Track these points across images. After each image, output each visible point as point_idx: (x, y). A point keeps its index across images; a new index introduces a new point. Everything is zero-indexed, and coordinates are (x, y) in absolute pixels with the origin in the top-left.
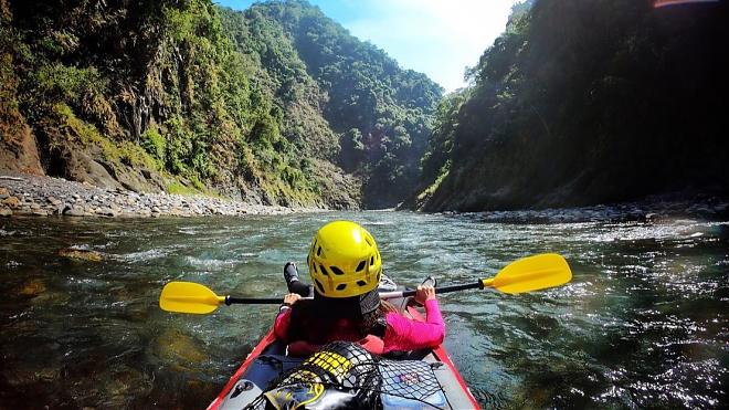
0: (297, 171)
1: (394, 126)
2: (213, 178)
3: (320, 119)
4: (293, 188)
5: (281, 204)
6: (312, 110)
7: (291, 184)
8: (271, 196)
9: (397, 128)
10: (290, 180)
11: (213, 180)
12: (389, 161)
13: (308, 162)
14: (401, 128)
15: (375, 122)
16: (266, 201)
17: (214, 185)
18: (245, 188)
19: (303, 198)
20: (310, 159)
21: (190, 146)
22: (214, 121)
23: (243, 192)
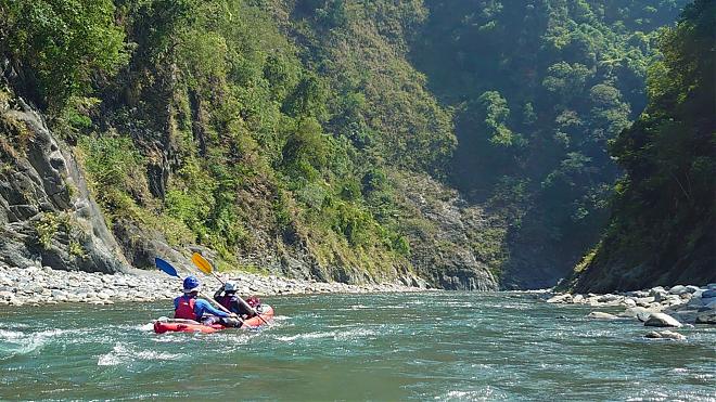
0: (358, 209)
1: (591, 82)
2: (242, 243)
3: (404, 69)
4: (352, 245)
5: (336, 280)
6: (385, 48)
7: (348, 238)
8: (322, 265)
9: (597, 88)
10: (347, 230)
11: (243, 247)
12: (573, 174)
13: (381, 179)
14: (608, 90)
15: (544, 74)
16: (317, 275)
17: (244, 254)
18: (286, 256)
19: (371, 264)
20: (383, 171)
21: (212, 200)
22: (235, 153)
23: (284, 263)
